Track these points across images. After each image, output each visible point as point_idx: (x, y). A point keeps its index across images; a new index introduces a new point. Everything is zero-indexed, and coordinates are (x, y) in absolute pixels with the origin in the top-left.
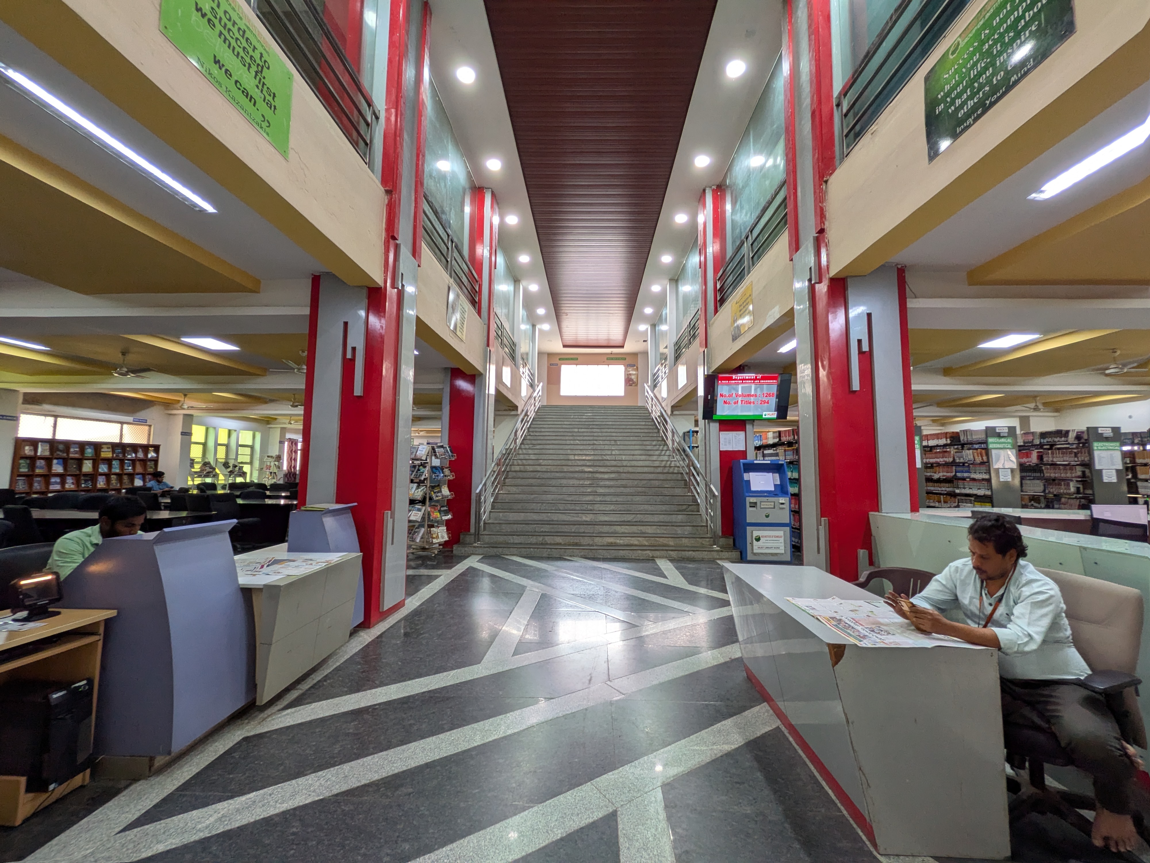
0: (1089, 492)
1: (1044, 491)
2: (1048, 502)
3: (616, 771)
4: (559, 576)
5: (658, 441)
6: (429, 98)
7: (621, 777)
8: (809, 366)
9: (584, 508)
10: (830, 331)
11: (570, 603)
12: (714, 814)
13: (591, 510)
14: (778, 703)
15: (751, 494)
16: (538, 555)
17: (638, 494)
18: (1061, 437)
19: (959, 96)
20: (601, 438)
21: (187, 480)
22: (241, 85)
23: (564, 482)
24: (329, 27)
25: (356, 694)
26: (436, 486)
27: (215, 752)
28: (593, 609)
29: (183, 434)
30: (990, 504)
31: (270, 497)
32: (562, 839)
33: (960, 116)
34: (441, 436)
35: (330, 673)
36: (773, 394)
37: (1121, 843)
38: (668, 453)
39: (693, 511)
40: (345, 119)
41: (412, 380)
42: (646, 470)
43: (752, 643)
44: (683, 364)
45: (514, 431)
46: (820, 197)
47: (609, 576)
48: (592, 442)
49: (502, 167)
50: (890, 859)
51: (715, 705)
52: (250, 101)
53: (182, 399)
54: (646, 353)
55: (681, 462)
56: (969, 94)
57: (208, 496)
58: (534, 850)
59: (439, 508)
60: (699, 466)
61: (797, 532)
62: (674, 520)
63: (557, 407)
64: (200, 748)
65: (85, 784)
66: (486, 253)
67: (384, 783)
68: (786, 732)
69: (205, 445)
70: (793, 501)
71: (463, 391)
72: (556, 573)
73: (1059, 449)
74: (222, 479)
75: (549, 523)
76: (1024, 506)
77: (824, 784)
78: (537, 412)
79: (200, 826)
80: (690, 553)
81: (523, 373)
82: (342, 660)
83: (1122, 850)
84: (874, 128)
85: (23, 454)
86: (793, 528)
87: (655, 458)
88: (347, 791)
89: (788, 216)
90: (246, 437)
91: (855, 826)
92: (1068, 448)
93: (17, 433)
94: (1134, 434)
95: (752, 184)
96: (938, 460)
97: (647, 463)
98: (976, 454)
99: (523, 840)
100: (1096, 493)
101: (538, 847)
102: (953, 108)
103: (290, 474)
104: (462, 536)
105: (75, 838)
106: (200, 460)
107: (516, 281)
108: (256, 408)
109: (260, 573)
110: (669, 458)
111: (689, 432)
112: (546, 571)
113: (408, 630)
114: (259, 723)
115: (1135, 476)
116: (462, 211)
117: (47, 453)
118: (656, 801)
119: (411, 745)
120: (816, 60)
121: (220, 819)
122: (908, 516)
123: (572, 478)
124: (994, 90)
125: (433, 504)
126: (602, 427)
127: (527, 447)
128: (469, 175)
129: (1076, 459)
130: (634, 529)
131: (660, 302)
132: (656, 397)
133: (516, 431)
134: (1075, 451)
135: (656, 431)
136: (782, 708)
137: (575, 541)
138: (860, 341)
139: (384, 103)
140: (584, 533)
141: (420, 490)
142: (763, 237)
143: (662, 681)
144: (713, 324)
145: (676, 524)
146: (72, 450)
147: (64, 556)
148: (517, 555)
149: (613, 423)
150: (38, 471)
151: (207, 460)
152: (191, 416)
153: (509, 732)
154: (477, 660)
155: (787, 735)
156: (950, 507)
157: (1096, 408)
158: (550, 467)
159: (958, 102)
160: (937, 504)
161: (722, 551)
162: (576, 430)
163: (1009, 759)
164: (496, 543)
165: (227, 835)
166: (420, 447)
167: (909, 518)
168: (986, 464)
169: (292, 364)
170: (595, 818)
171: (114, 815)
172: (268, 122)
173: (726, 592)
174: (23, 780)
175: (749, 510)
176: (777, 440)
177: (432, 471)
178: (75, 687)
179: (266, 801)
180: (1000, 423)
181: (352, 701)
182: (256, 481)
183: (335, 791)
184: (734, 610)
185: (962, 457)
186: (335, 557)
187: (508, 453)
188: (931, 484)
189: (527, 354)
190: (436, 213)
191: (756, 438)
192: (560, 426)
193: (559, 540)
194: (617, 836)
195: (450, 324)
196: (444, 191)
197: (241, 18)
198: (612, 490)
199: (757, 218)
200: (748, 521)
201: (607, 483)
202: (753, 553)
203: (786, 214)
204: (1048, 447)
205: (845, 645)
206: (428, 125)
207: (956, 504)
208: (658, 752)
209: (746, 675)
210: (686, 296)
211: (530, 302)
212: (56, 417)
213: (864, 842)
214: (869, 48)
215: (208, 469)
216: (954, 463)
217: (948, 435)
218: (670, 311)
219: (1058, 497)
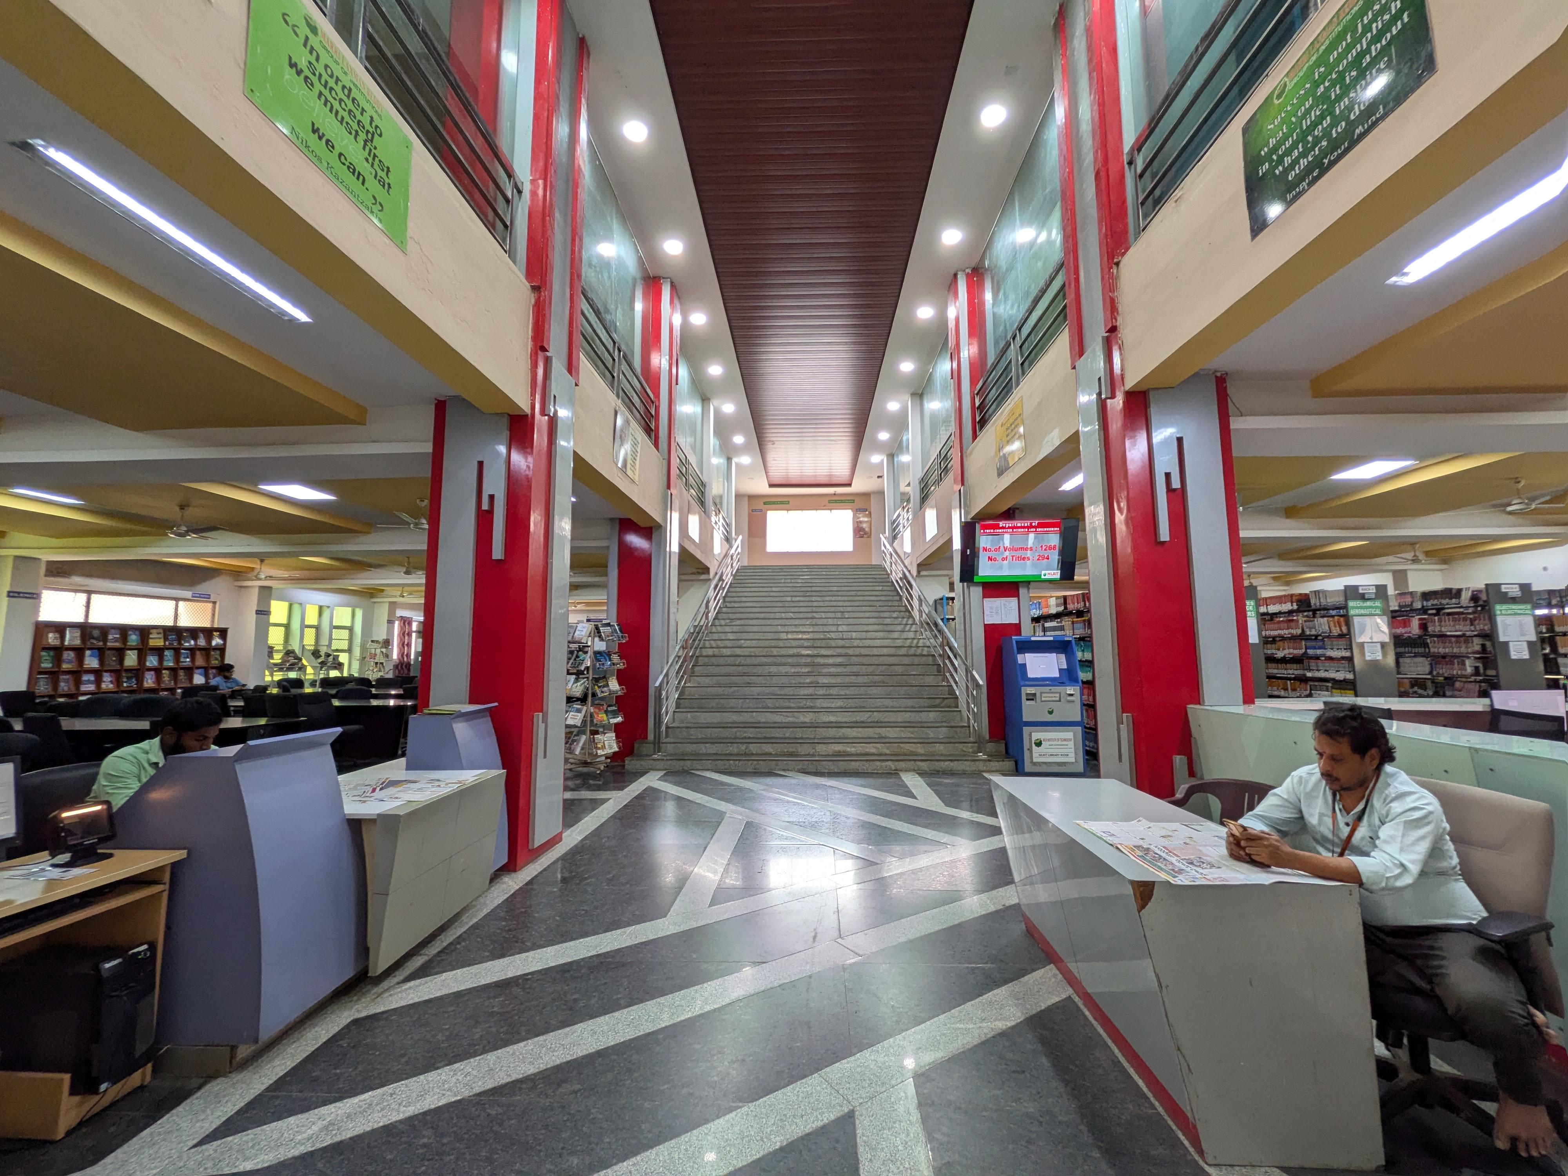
0: (1491, 672)
1: (1431, 673)
2: (1436, 687)
3: (852, 1058)
4: (769, 798)
5: (900, 612)
6: (587, 163)
7: (858, 1066)
8: (1102, 507)
9: (802, 705)
10: (1128, 462)
11: (786, 834)
12: (984, 1114)
13: (811, 707)
14: (1069, 965)
15: (1027, 683)
16: (740, 770)
17: (874, 685)
18: (1451, 599)
19: (1288, 152)
20: (823, 609)
21: (264, 675)
22: (346, 159)
23: (773, 669)
24: (457, 77)
25: (501, 961)
26: (601, 678)
27: (316, 1039)
28: (816, 842)
29: (258, 612)
30: (1352, 692)
31: (376, 697)
32: (781, 1149)
33: (1290, 178)
34: (607, 611)
35: (465, 932)
36: (1055, 547)
37: (1532, 1145)
38: (914, 628)
39: (949, 707)
40: (477, 195)
41: (569, 537)
42: (885, 651)
43: (1032, 884)
44: (932, 507)
45: (705, 602)
46: (1110, 285)
47: (837, 796)
48: (810, 615)
49: (685, 250)
50: (1221, 1171)
51: (984, 969)
52: (358, 178)
53: (257, 566)
54: (881, 493)
55: (932, 641)
56: (1301, 150)
57: (295, 696)
58: (745, 1163)
59: (605, 707)
60: (956, 645)
61: (1090, 733)
62: (924, 720)
63: (762, 567)
64: (296, 1035)
65: (146, 1083)
66: (665, 363)
67: (543, 1078)
68: (1080, 1004)
69: (287, 627)
70: (1086, 691)
71: (636, 549)
72: (765, 793)
73: (1449, 614)
74: (310, 673)
75: (756, 725)
76: (1402, 695)
77: (1131, 1071)
78: (735, 576)
79: (299, 1137)
80: (947, 763)
81: (716, 523)
82: (481, 915)
83: (1535, 1154)
84: (1178, 193)
85: (44, 643)
86: (1086, 727)
87: (896, 635)
88: (495, 1088)
89: (1068, 309)
90: (343, 615)
91: (1174, 1127)
92: (1462, 613)
93: (38, 616)
94: (1551, 592)
95: (1019, 266)
96: (1281, 632)
97: (886, 642)
98: (1332, 624)
99: (729, 1151)
100: (1501, 672)
101: (750, 1159)
102: (1281, 168)
103: (403, 666)
104: (636, 746)
105: (135, 1155)
106: (281, 648)
107: (705, 400)
108: (359, 575)
109: (372, 799)
110: (916, 635)
111: (942, 599)
112: (751, 791)
113: (567, 874)
114: (373, 1000)
115: (1554, 649)
116: (632, 308)
117: (77, 642)
118: (907, 1097)
119: (576, 1026)
120: (1099, 105)
121: (326, 1128)
122: (1240, 709)
123: (784, 664)
124: (1334, 145)
125: (596, 702)
126: (824, 593)
127: (723, 622)
128: (641, 262)
129: (1472, 628)
130: (870, 732)
131: (899, 424)
132: (896, 553)
133: (708, 602)
134: (1471, 616)
135: (897, 598)
136: (1075, 971)
137: (791, 750)
138: (1168, 475)
139: (529, 172)
140: (802, 738)
141: (579, 684)
142: (1035, 337)
143: (911, 937)
144: (971, 454)
145: (925, 725)
146: (110, 637)
147: (115, 779)
148: (712, 770)
149: (839, 589)
150: (65, 666)
151: (290, 648)
152: (269, 588)
153: (708, 1008)
154: (663, 914)
155: (1082, 1007)
156: (1300, 697)
157: (1499, 557)
158: (752, 650)
159: (1287, 160)
160: (1282, 693)
161: (989, 761)
162: (789, 599)
163: (1381, 1035)
164: (683, 754)
165: (337, 1148)
166: (580, 626)
167: (1242, 712)
168: (1346, 637)
169: (405, 517)
170: (826, 1121)
171: (185, 1124)
172: (381, 205)
173: (994, 814)
174: (67, 1077)
175: (1026, 704)
176: (1062, 608)
177: (595, 657)
178: (133, 953)
179: (385, 1104)
180: (1365, 581)
181: (496, 969)
182: (356, 675)
183: (477, 1090)
184: (1008, 840)
185: (1314, 628)
186: (470, 776)
187: (696, 632)
188: (1273, 665)
189: (721, 497)
190: (597, 313)
191: (1034, 606)
192: (766, 594)
193: (768, 748)
194: (855, 1146)
195: (618, 461)
196: (608, 283)
197: (345, 73)
198: (839, 680)
199: (1027, 311)
200: (1024, 720)
201: (833, 670)
202: (1032, 762)
203: (1065, 307)
204: (1434, 612)
205: (1153, 884)
206: (586, 198)
207: (1308, 692)
208: (909, 1032)
209: (1024, 928)
210: (933, 416)
211: (723, 428)
212: (89, 593)
213: (1186, 1148)
214: (1170, 88)
215: (292, 659)
216: (1303, 637)
217: (1294, 598)
218: (912, 436)
219: (1450, 681)
